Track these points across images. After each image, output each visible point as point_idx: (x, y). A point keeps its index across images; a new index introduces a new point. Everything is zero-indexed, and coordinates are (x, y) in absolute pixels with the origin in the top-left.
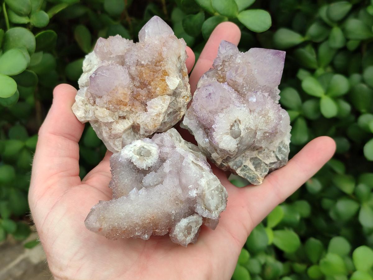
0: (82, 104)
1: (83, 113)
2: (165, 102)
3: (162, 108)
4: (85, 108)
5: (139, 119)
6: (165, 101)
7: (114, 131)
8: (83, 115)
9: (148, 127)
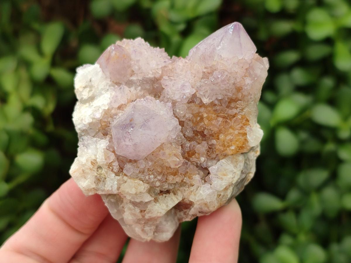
0: (92, 167)
1: (93, 182)
2: (238, 166)
3: (233, 176)
4: (96, 174)
5: (195, 195)
6: (238, 164)
7: (150, 215)
8: (94, 186)
9: (208, 208)
